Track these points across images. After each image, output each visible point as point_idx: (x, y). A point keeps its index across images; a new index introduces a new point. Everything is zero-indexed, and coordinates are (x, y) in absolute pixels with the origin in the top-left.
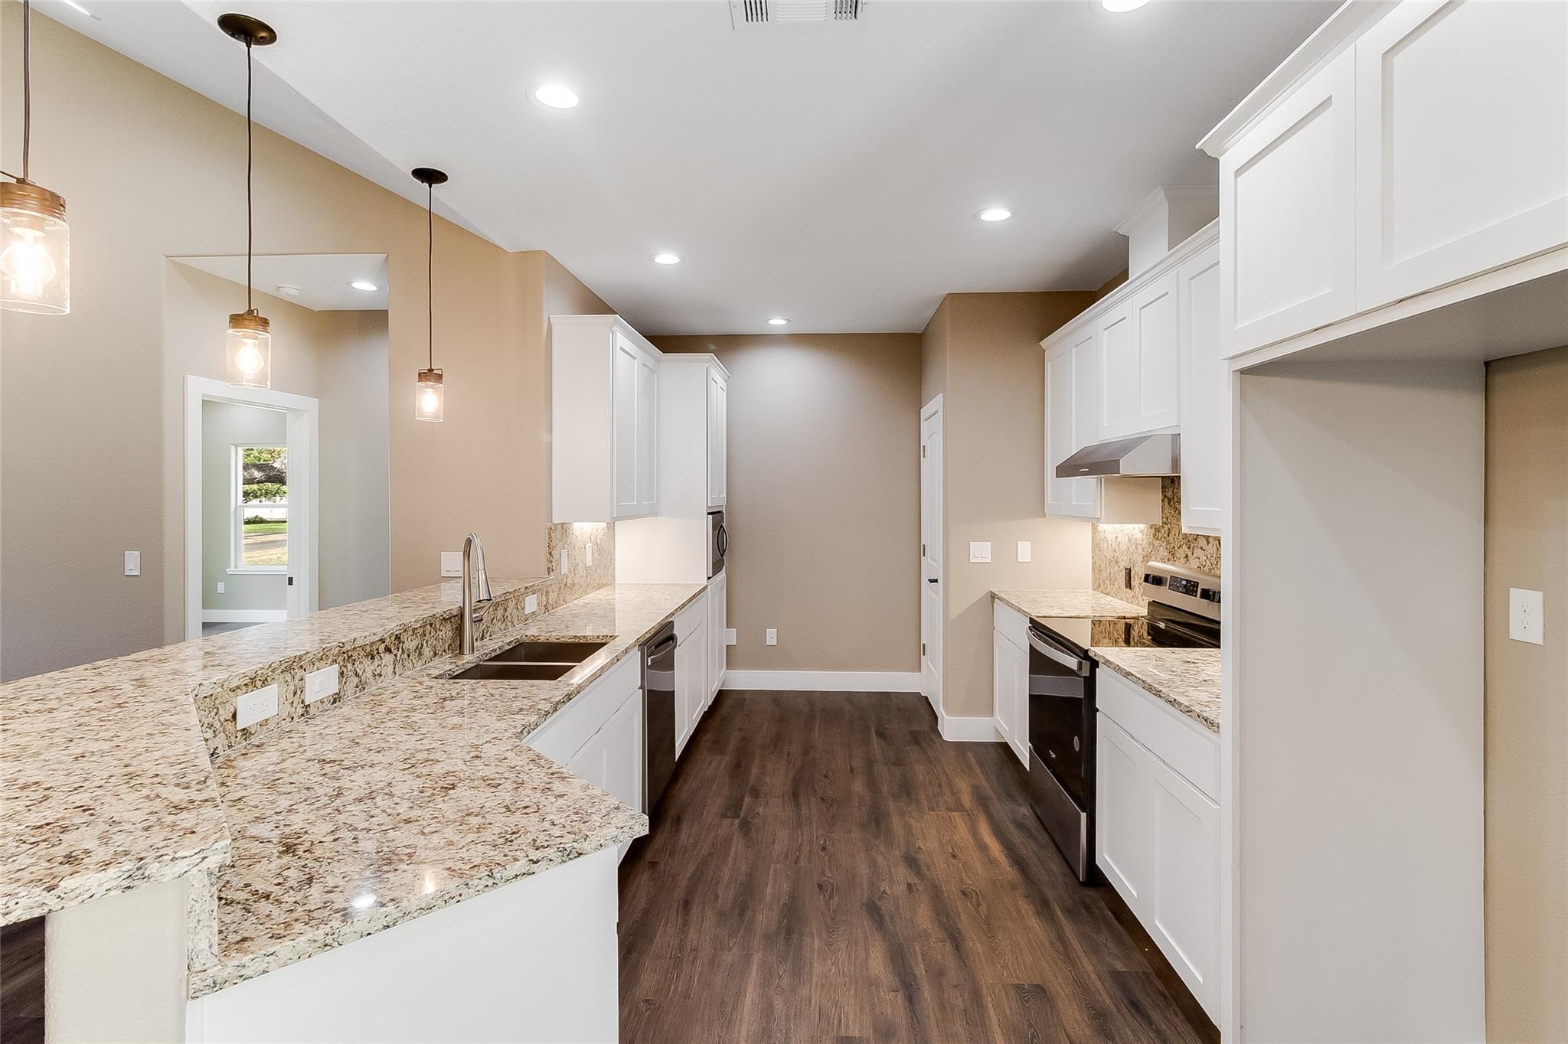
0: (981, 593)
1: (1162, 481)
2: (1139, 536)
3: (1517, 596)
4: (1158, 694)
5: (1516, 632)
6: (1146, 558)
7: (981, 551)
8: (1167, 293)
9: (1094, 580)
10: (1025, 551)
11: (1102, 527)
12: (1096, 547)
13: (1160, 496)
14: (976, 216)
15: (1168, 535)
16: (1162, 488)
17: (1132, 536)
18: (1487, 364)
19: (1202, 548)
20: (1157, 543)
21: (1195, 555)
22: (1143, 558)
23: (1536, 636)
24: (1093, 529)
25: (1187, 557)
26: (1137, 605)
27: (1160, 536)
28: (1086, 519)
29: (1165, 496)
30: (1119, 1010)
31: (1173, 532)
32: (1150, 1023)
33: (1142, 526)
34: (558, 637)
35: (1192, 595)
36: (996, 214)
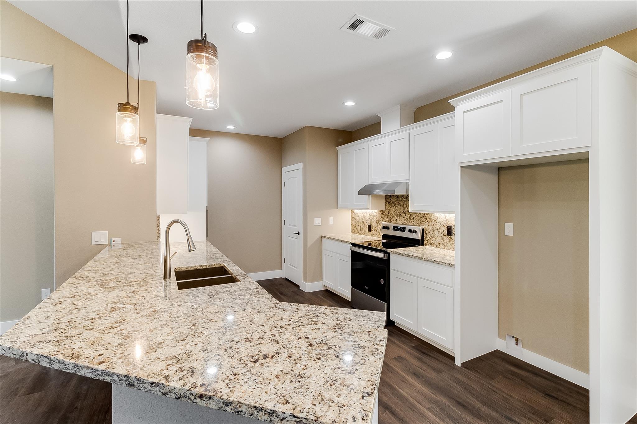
0: (319, 236)
1: (386, 196)
2: (375, 214)
3: (507, 225)
4: (426, 260)
5: (507, 234)
6: (378, 221)
7: (318, 221)
8: (404, 138)
9: (352, 230)
10: (331, 221)
11: (356, 211)
12: (353, 218)
13: (385, 201)
14: (343, 103)
15: (388, 213)
16: (386, 198)
17: (371, 214)
18: (499, 168)
19: (403, 217)
20: (383, 216)
21: (400, 219)
22: (377, 221)
23: (511, 234)
24: (351, 212)
25: (396, 220)
26: (374, 237)
27: (385, 214)
28: (347, 208)
29: (387, 201)
30: (422, 356)
31: (390, 213)
32: (431, 356)
33: (376, 211)
34: (192, 267)
35: (403, 231)
36: (350, 103)
